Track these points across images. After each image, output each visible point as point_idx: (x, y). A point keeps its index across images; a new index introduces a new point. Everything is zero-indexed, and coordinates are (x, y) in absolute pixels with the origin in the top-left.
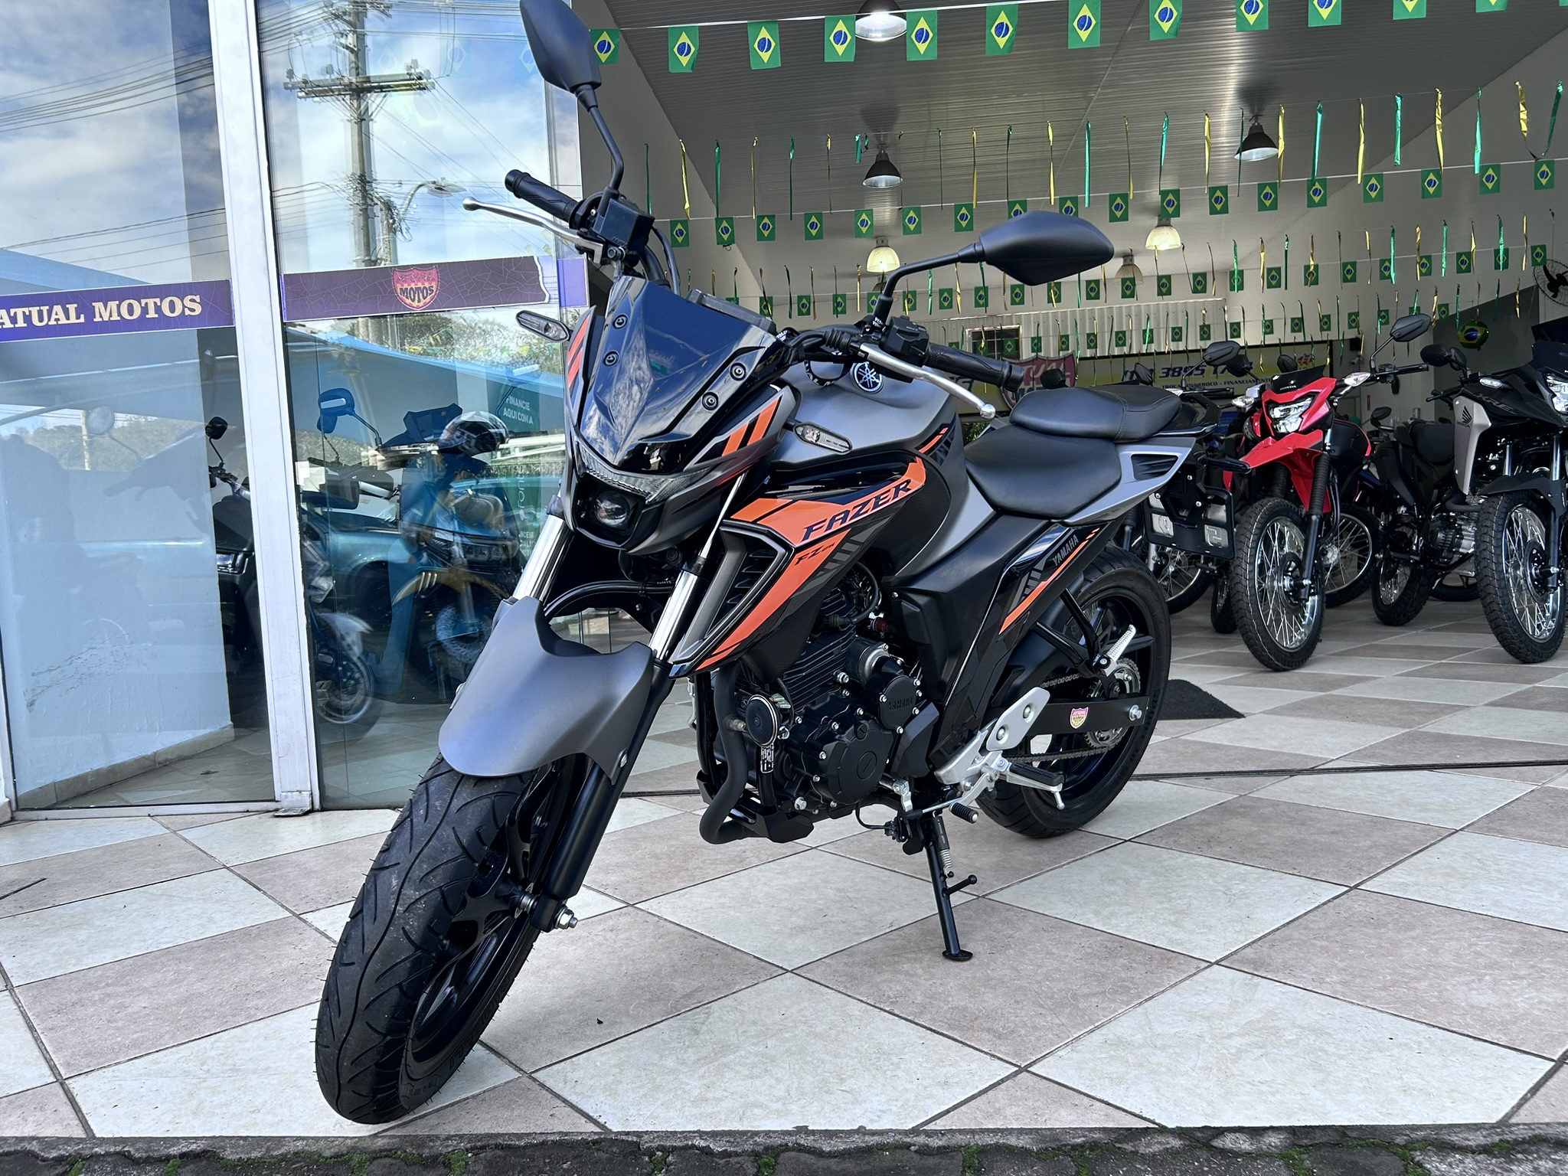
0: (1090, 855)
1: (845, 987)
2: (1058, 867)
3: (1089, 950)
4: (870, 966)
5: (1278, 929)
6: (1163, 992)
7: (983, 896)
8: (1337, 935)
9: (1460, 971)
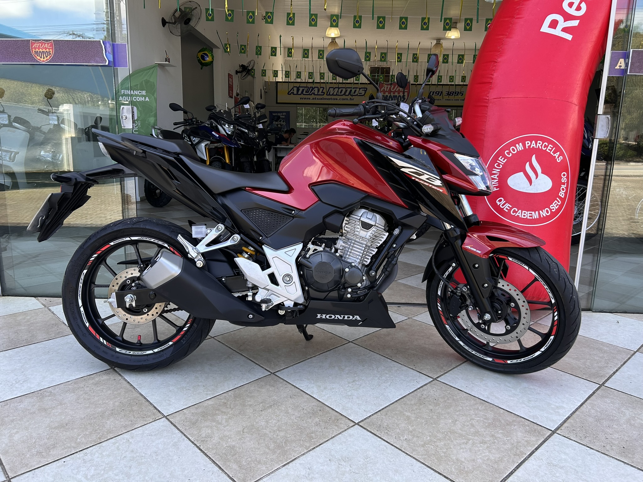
0: (331, 349)
1: (186, 429)
2: (314, 357)
3: (305, 412)
4: (203, 416)
5: (393, 403)
6: (327, 441)
7: (274, 373)
8: (416, 409)
9: (461, 436)
